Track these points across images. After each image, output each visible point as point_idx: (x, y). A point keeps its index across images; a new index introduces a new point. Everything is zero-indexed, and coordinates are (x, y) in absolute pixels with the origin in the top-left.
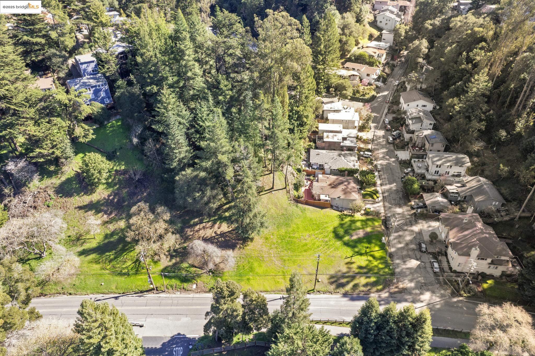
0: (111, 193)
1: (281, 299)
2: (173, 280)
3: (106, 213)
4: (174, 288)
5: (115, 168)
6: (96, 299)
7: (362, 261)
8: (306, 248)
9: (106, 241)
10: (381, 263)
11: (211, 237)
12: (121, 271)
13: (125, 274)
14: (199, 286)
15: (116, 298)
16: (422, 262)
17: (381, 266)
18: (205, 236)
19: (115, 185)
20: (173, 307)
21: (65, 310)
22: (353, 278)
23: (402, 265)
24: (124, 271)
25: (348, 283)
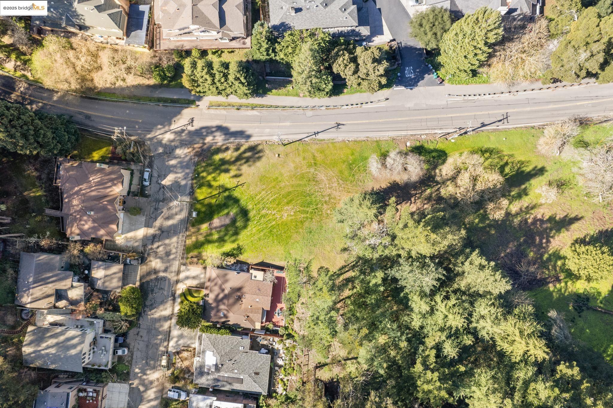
0: (548, 246)
1: (318, 133)
2: (432, 148)
3: (542, 221)
4: (429, 141)
5: (563, 284)
6: (502, 122)
7: (225, 179)
8: (289, 198)
9: (523, 187)
10: (203, 178)
11: (401, 203)
12: (491, 154)
13: (486, 151)
14: (404, 144)
15: (483, 125)
16: (160, 184)
17: (204, 174)
18: (408, 204)
19: (549, 259)
20: (425, 117)
21: (528, 109)
22: (238, 159)
23: (180, 178)
24: (488, 154)
25: (245, 152)
